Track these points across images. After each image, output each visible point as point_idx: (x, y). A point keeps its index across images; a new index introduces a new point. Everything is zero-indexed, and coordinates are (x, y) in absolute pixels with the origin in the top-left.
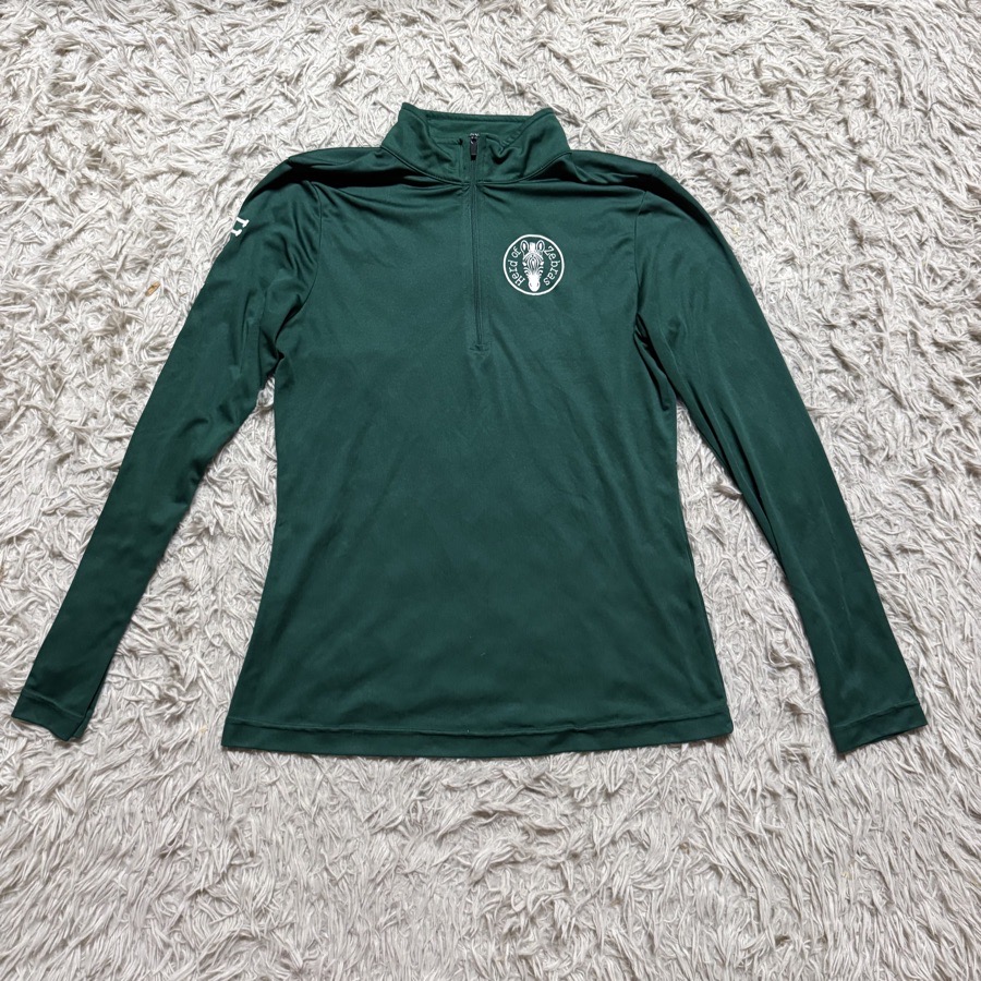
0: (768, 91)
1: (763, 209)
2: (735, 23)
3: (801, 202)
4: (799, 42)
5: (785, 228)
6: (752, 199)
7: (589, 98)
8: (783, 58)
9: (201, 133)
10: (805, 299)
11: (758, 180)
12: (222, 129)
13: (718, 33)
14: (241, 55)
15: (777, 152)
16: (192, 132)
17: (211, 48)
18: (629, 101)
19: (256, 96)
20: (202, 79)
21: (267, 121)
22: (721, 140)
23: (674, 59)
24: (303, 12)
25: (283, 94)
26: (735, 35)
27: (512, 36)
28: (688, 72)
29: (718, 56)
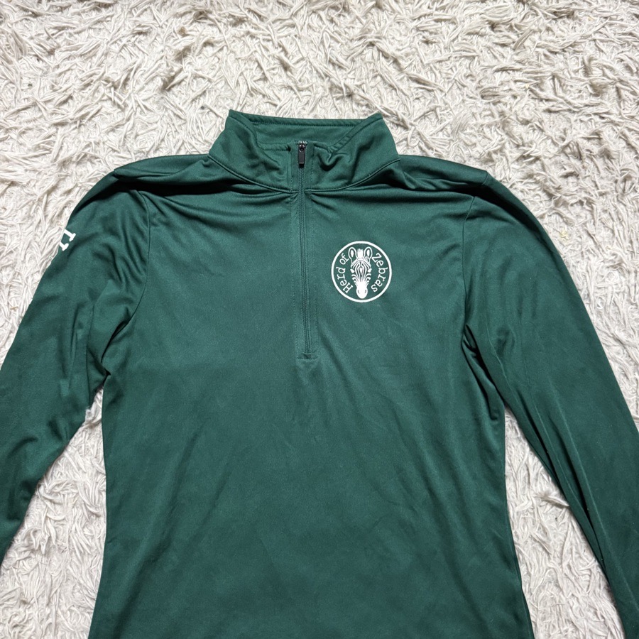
0: (598, 91)
1: (592, 212)
2: (565, 19)
3: (629, 205)
4: (630, 39)
5: (613, 232)
6: (581, 203)
7: (418, 99)
8: (613, 55)
9: (31, 140)
10: (632, 304)
11: (587, 184)
12: (50, 136)
13: (548, 29)
14: (68, 58)
15: (606, 154)
16: (21, 140)
17: (38, 53)
18: (458, 101)
19: (83, 103)
20: (30, 85)
21: (95, 127)
22: (550, 141)
23: (503, 57)
24: (130, 12)
25: (110, 99)
26: (565, 32)
27: (340, 35)
28: (517, 70)
29: (548, 54)
